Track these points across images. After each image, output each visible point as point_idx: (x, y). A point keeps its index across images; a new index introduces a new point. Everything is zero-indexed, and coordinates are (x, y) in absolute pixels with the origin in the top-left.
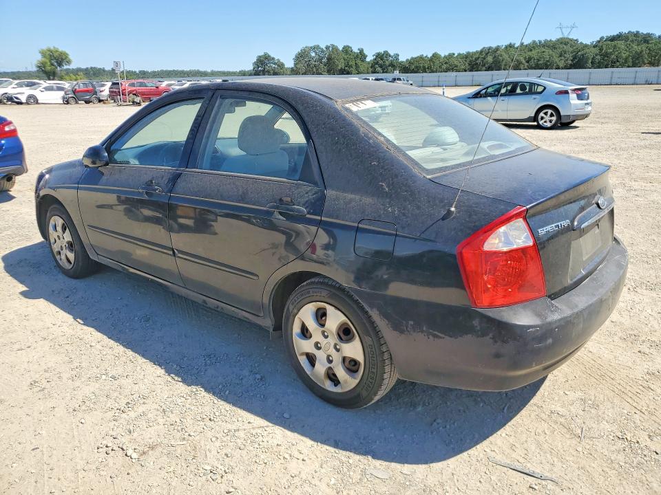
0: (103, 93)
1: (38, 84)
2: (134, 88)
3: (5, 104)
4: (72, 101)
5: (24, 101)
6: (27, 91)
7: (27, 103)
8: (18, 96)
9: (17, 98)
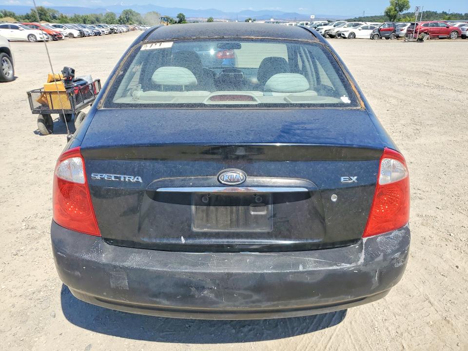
0: (402, 32)
1: (361, 24)
2: (428, 28)
3: (337, 38)
4: (376, 38)
5: (347, 36)
6: (351, 30)
7: (349, 38)
8: (345, 33)
9: (343, 34)
